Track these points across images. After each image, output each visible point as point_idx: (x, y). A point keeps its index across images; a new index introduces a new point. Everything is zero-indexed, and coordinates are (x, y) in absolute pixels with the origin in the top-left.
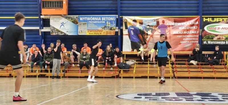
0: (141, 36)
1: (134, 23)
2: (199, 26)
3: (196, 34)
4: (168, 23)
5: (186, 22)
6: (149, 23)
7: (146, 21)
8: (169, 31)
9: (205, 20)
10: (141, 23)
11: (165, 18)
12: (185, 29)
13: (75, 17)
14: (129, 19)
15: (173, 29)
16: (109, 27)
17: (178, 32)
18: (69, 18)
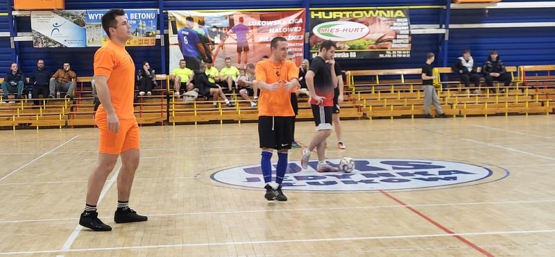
0: (202, 47)
1: (189, 22)
2: (304, 26)
3: (298, 41)
4: (250, 21)
5: (281, 20)
6: (215, 22)
7: (210, 19)
8: (253, 37)
9: (313, 15)
10: (202, 23)
11: (243, 13)
12: (280, 32)
13: (80, 12)
14: (179, 15)
15: (258, 32)
16: (143, 31)
17: (267, 38)
18: (68, 15)
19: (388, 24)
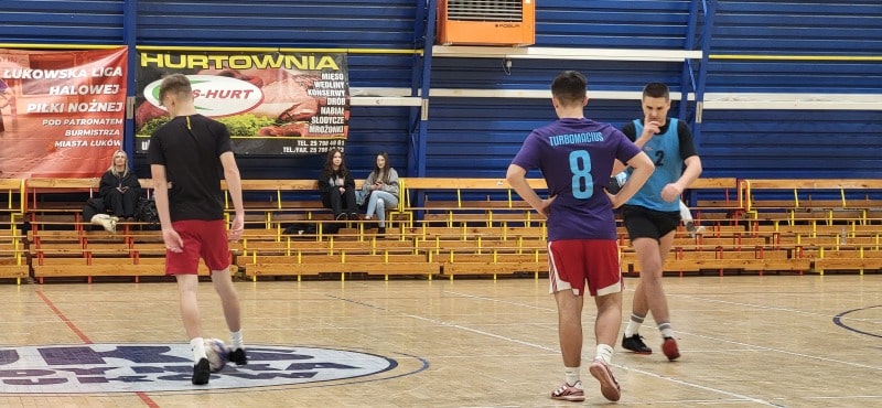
2: (125, 84)
3: (112, 114)
4: (7, 69)
5: (75, 69)
9: (145, 60)
12: (72, 92)
15: (24, 93)
17: (45, 106)
19: (302, 84)
